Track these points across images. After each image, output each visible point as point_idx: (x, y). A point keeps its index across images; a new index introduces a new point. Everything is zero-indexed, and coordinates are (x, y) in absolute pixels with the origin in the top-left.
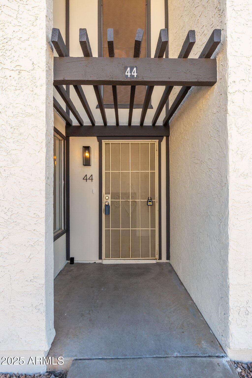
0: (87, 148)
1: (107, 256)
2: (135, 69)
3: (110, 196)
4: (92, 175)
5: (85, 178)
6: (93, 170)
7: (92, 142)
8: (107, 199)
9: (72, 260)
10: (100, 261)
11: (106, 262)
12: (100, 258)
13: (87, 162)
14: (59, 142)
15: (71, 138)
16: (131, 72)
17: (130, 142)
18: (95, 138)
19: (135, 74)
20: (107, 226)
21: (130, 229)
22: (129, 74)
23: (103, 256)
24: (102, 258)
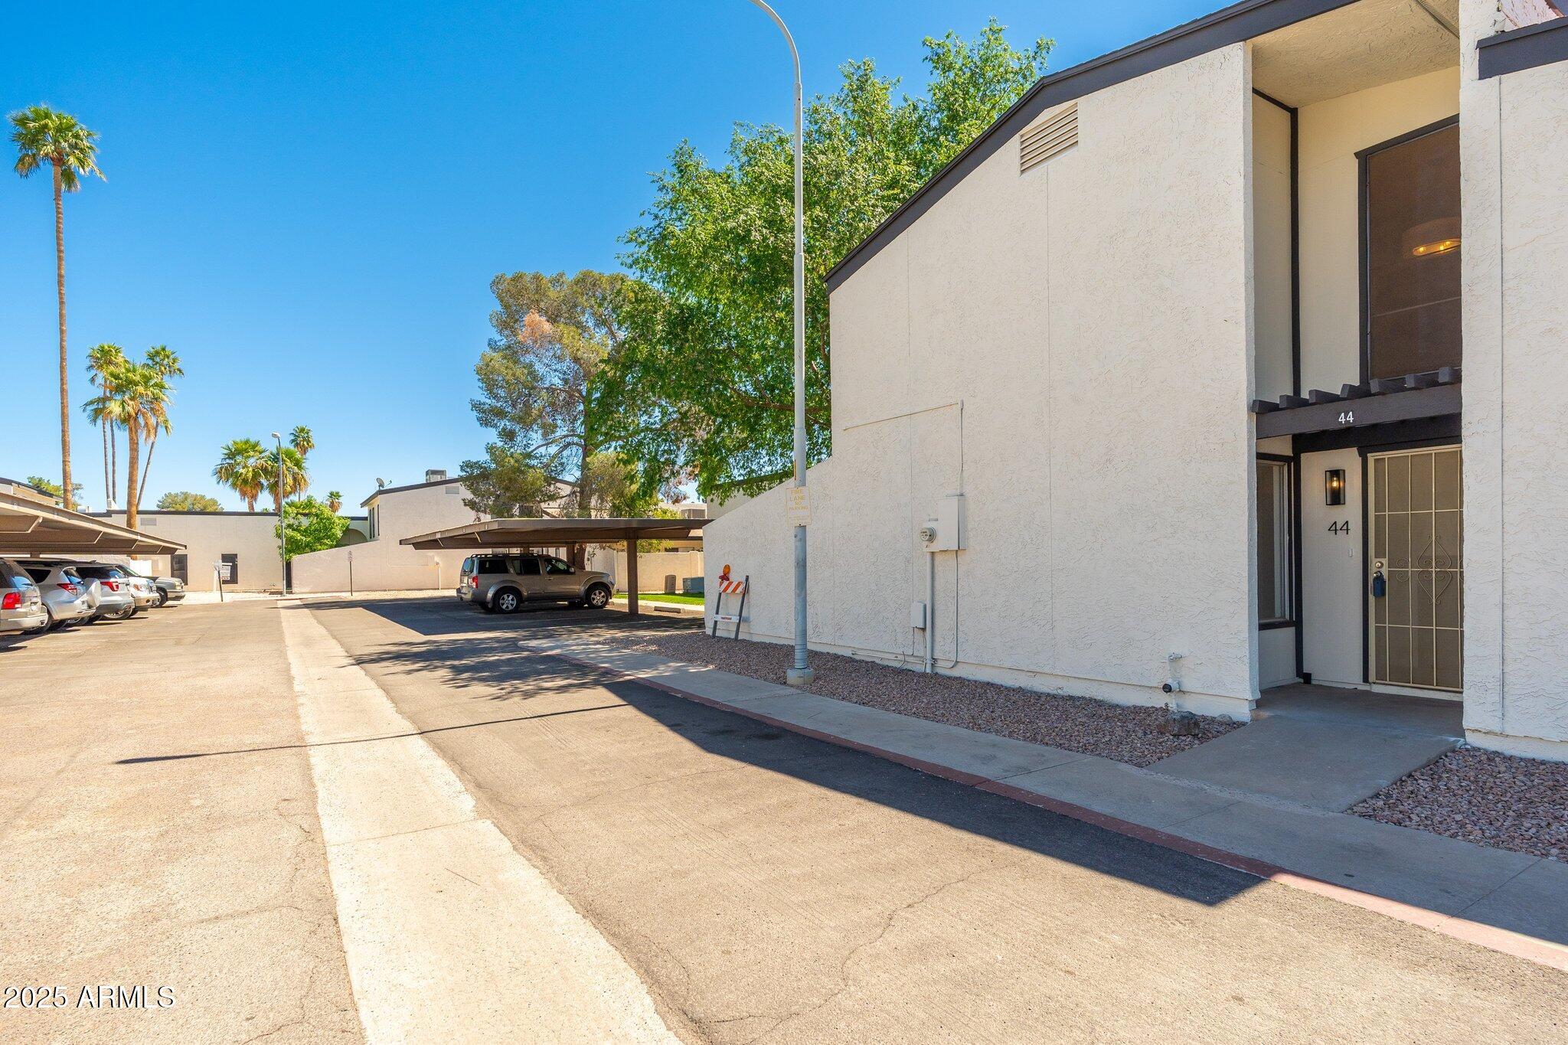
0: (1336, 474)
1: (1381, 676)
2: (1351, 413)
3: (1385, 561)
4: (1347, 522)
5: (1334, 528)
6: (1351, 511)
7: (1348, 459)
8: (1380, 565)
9: (1307, 678)
10: (1365, 687)
11: (1378, 689)
12: (1366, 679)
13: (1336, 498)
14: (1280, 469)
15: (1303, 456)
16: (1345, 418)
17: (1433, 452)
18: (1355, 450)
19: (1351, 419)
20: (1379, 618)
21: (1434, 628)
22: (1343, 420)
23: (1372, 677)
24: (1370, 680)
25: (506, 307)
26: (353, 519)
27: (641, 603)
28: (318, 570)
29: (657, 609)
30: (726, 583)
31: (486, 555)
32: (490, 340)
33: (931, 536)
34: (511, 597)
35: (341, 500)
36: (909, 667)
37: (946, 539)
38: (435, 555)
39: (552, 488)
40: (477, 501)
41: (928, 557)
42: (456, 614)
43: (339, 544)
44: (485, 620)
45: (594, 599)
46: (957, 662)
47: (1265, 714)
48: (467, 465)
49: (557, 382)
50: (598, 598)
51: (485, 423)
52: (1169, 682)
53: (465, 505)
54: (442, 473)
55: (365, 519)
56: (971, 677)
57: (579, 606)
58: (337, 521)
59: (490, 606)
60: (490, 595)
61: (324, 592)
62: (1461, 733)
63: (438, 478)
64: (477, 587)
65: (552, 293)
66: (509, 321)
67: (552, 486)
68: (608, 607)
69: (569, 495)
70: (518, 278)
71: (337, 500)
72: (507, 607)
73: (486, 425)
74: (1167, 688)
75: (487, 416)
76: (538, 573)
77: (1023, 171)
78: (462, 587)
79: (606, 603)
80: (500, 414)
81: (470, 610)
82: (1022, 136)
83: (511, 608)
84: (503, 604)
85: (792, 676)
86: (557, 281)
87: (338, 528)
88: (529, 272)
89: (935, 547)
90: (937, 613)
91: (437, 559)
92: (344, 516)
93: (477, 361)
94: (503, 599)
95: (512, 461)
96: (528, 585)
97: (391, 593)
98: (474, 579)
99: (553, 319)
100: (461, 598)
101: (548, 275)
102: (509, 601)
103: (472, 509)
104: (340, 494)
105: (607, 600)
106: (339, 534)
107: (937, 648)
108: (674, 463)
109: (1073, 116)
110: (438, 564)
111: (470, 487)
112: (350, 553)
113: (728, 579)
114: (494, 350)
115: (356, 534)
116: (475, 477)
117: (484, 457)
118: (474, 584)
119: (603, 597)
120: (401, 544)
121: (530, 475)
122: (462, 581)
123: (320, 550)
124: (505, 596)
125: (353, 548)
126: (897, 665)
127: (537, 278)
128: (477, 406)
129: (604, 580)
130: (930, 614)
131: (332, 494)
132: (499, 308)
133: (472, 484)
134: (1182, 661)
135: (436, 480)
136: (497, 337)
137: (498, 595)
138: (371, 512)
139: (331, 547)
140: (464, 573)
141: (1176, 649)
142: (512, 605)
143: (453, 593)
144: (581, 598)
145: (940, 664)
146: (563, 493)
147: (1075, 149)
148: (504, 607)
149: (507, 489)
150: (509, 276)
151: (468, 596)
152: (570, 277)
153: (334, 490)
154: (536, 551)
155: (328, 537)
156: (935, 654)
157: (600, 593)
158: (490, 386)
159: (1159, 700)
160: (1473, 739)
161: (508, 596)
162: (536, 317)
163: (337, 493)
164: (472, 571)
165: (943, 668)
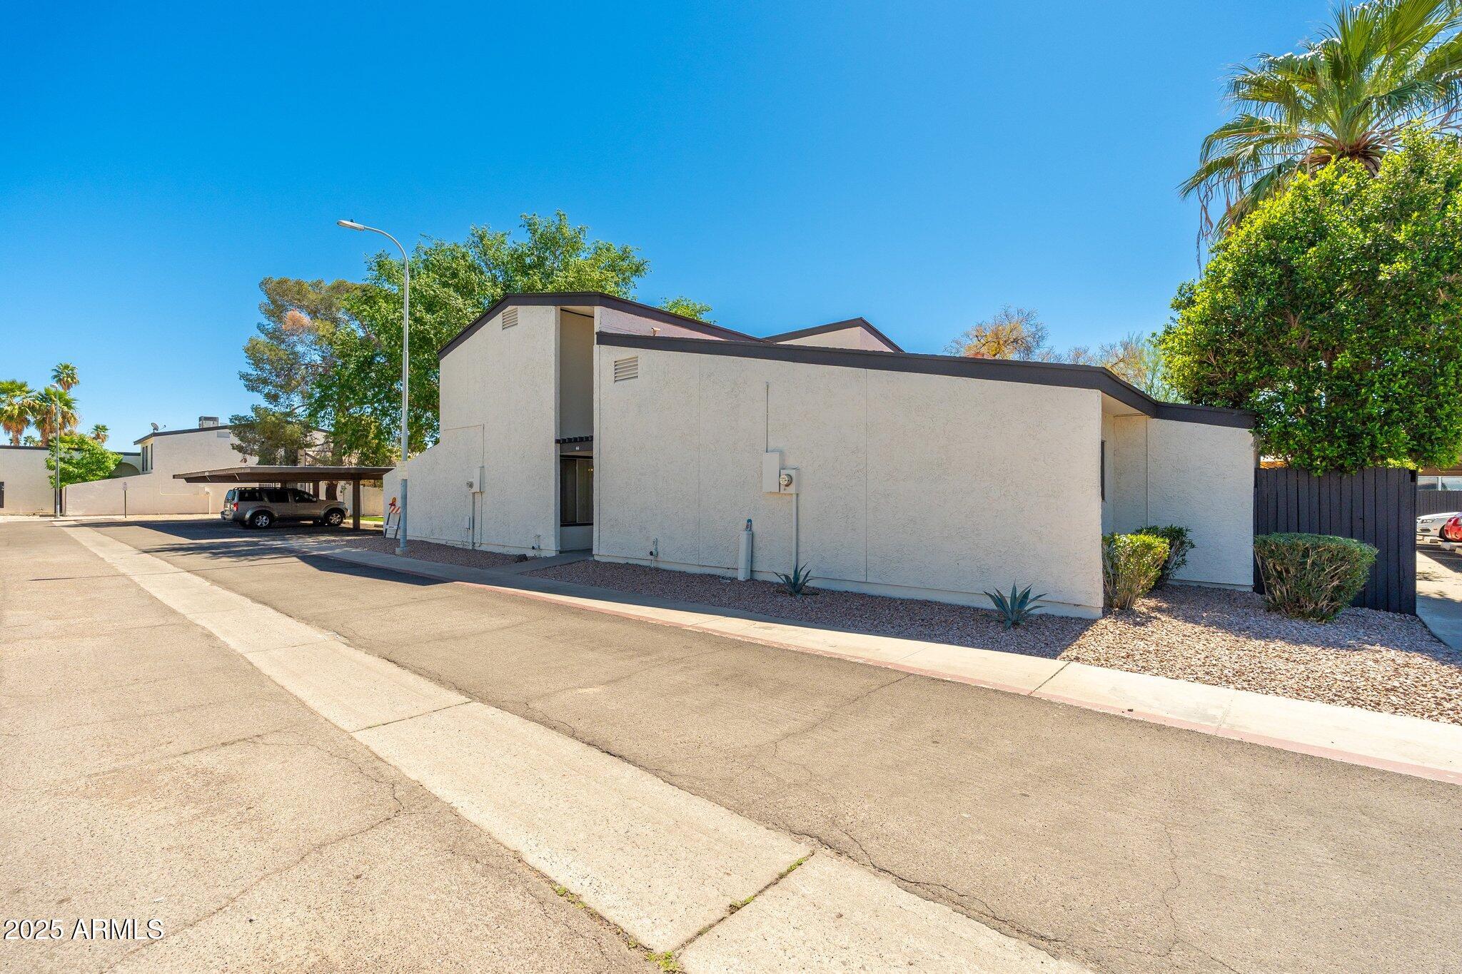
22: (577, 449)
25: (274, 302)
26: (126, 454)
27: (362, 522)
28: (92, 497)
29: (376, 526)
30: (393, 507)
31: (245, 488)
32: (259, 324)
33: (471, 485)
34: (264, 518)
35: (107, 433)
36: (465, 547)
37: (476, 488)
38: (206, 487)
39: (308, 438)
40: (244, 445)
41: (471, 495)
42: (220, 530)
43: (112, 476)
44: (242, 532)
45: (331, 520)
46: (481, 543)
48: (236, 418)
49: (317, 358)
50: (335, 519)
51: (252, 388)
53: (234, 448)
54: (214, 419)
55: (139, 454)
57: (322, 525)
58: (111, 456)
59: (247, 523)
60: (248, 516)
61: (97, 515)
62: (593, 556)
63: (211, 424)
64: (237, 510)
65: (312, 296)
66: (276, 311)
67: (308, 437)
68: (342, 525)
69: (323, 444)
70: (281, 283)
71: (103, 433)
72: (261, 525)
73: (253, 390)
75: (253, 384)
76: (288, 501)
77: (504, 329)
78: (226, 510)
79: (341, 522)
80: (265, 382)
81: (230, 527)
82: (503, 314)
83: (264, 525)
84: (258, 522)
85: (398, 550)
86: (317, 285)
87: (111, 462)
88: (293, 279)
89: (473, 490)
90: (476, 521)
91: (207, 489)
92: (116, 451)
93: (245, 343)
94: (259, 519)
95: (274, 419)
96: (278, 509)
97: (163, 516)
98: (235, 505)
99: (314, 314)
100: (225, 519)
101: (308, 280)
102: (263, 520)
103: (240, 452)
104: (107, 427)
105: (342, 520)
106: (113, 467)
107: (475, 537)
108: (367, 437)
109: (516, 311)
110: (208, 493)
111: (238, 435)
112: (125, 484)
113: (395, 505)
114: (262, 331)
115: (126, 468)
116: (241, 427)
117: (250, 414)
118: (235, 508)
119: (339, 518)
120: (174, 478)
121: (289, 428)
122: (225, 506)
123: (93, 480)
124: (260, 517)
125: (130, 480)
126: (461, 547)
127: (299, 283)
128: (244, 377)
129: (341, 507)
130: (472, 521)
131: (97, 427)
132: (266, 300)
133: (240, 433)
134: (540, 538)
135: (207, 426)
136: (266, 322)
137: (254, 516)
138: (145, 449)
139: (104, 478)
140: (227, 500)
141: (538, 534)
142: (266, 523)
143: (219, 516)
144: (321, 519)
145: (476, 545)
146: (318, 442)
147: (515, 327)
148: (259, 524)
149: (269, 438)
150: (276, 279)
151: (230, 517)
152: (328, 283)
153: (101, 424)
154: (289, 486)
155: (101, 469)
156: (474, 540)
157: (336, 516)
158: (257, 362)
160: (597, 558)
161: (262, 517)
162: (297, 313)
163: (104, 427)
164: (233, 499)
165: (477, 547)
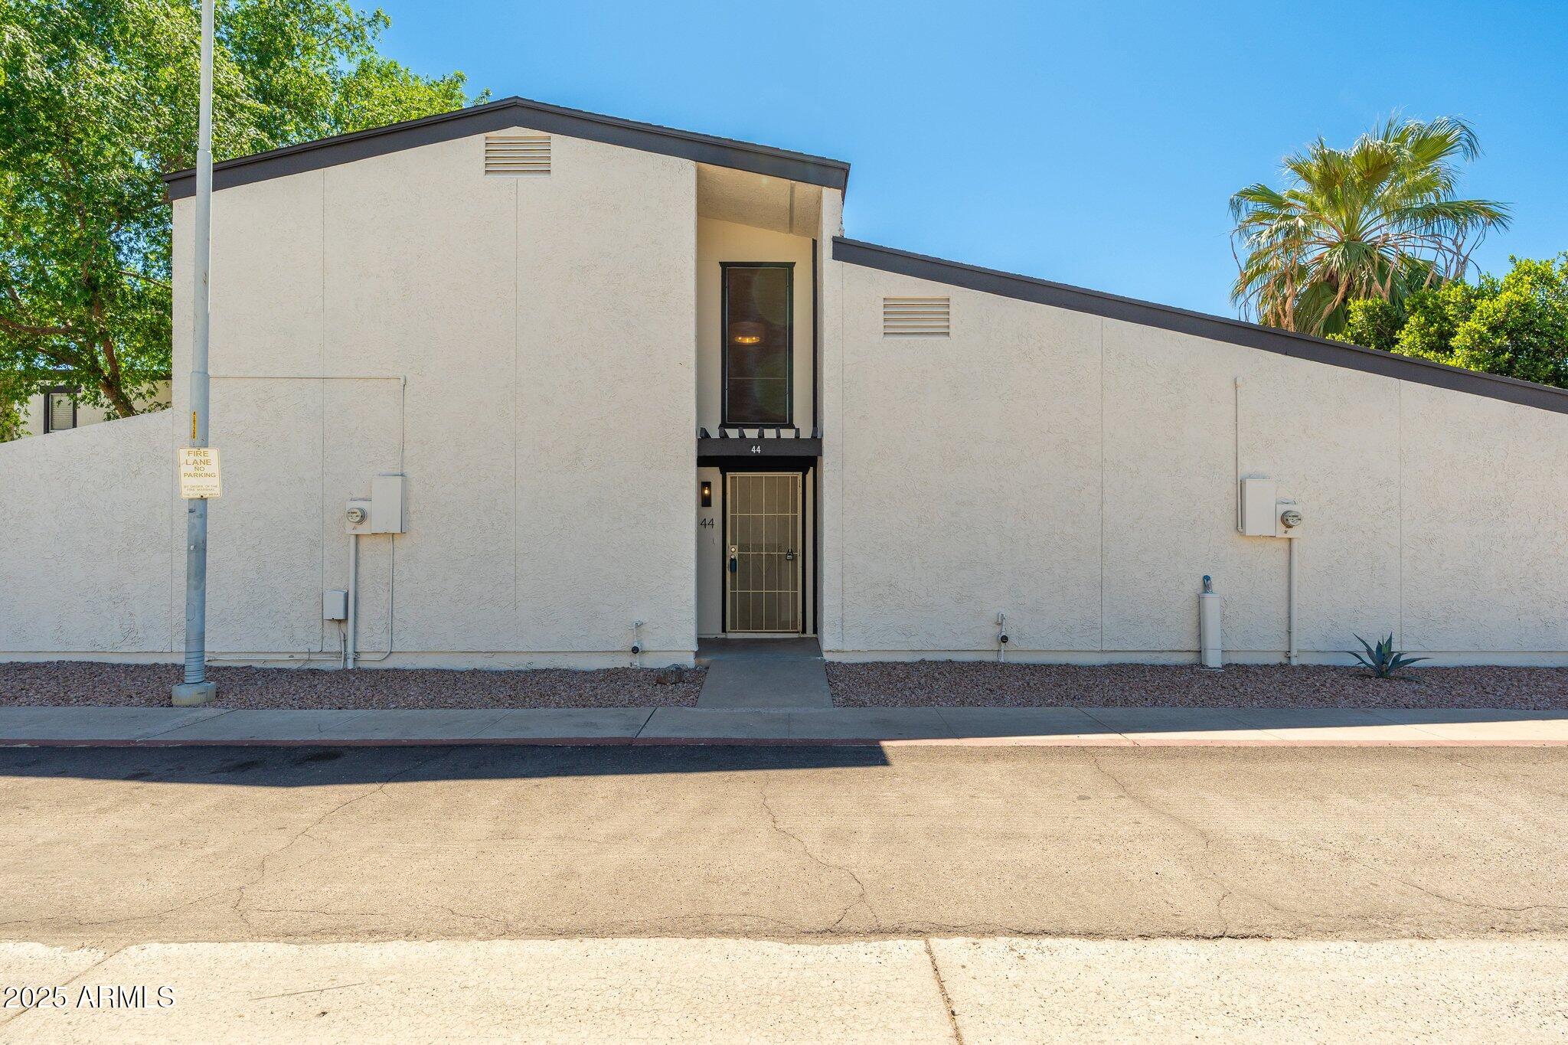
0: (707, 485)
1: (734, 627)
2: (759, 447)
3: (736, 546)
4: (713, 519)
5: (704, 523)
6: (715, 511)
7: (714, 475)
8: (733, 551)
10: (723, 636)
11: (731, 636)
12: (724, 630)
13: (706, 501)
16: (756, 450)
17: (764, 475)
18: (717, 469)
19: (759, 451)
20: (733, 588)
21: (764, 590)
22: (754, 451)
23: (728, 628)
24: (727, 630)
33: (363, 517)
36: (313, 666)
41: (353, 540)
46: (391, 652)
47: (705, 660)
52: (636, 644)
56: (409, 667)
62: (819, 654)
74: (635, 650)
77: (488, 172)
82: (487, 138)
85: (186, 694)
89: (364, 529)
90: (361, 602)
107: (361, 639)
109: (542, 143)
130: (351, 603)
134: (643, 627)
141: (638, 617)
145: (363, 657)
147: (541, 176)
156: (358, 647)
159: (624, 661)
160: (828, 657)
165: (369, 661)
